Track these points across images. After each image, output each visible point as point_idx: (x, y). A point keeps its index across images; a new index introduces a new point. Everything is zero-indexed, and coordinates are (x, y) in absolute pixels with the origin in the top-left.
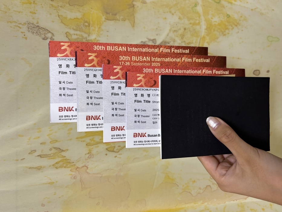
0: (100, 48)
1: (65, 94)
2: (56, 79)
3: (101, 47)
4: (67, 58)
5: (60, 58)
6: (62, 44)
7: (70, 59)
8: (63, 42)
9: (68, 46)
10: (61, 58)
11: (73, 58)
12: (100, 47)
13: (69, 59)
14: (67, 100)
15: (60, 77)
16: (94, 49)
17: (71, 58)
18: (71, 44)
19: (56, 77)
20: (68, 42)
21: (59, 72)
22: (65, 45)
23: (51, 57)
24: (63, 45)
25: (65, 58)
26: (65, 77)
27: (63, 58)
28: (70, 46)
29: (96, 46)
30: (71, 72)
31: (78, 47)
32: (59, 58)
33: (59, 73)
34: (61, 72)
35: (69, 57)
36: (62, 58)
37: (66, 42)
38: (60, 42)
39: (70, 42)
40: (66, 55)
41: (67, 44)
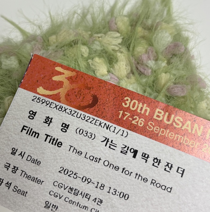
0: (138, 106)
1: (10, 184)
2: (10, 140)
3: (141, 105)
4: (55, 102)
5: (40, 96)
6: (58, 69)
7: (61, 108)
8: (62, 66)
9: (70, 79)
10: (42, 98)
11: (67, 107)
12: (139, 104)
13: (58, 107)
14: (9, 200)
15: (21, 139)
16: (123, 104)
17: (64, 106)
18: (77, 77)
19: (12, 136)
20: (73, 70)
21: (24, 126)
22: (63, 74)
23: (23, 89)
24: (60, 73)
25: (51, 101)
26: (31, 143)
27: (47, 99)
28: (74, 79)
29: (129, 100)
30: (49, 138)
31: (89, 89)
32: (38, 96)
33: (21, 129)
34: (27, 129)
35: (60, 102)
36: (44, 98)
37: (67, 68)
38: (56, 64)
39: (77, 72)
40: (56, 95)
41: (68, 73)
